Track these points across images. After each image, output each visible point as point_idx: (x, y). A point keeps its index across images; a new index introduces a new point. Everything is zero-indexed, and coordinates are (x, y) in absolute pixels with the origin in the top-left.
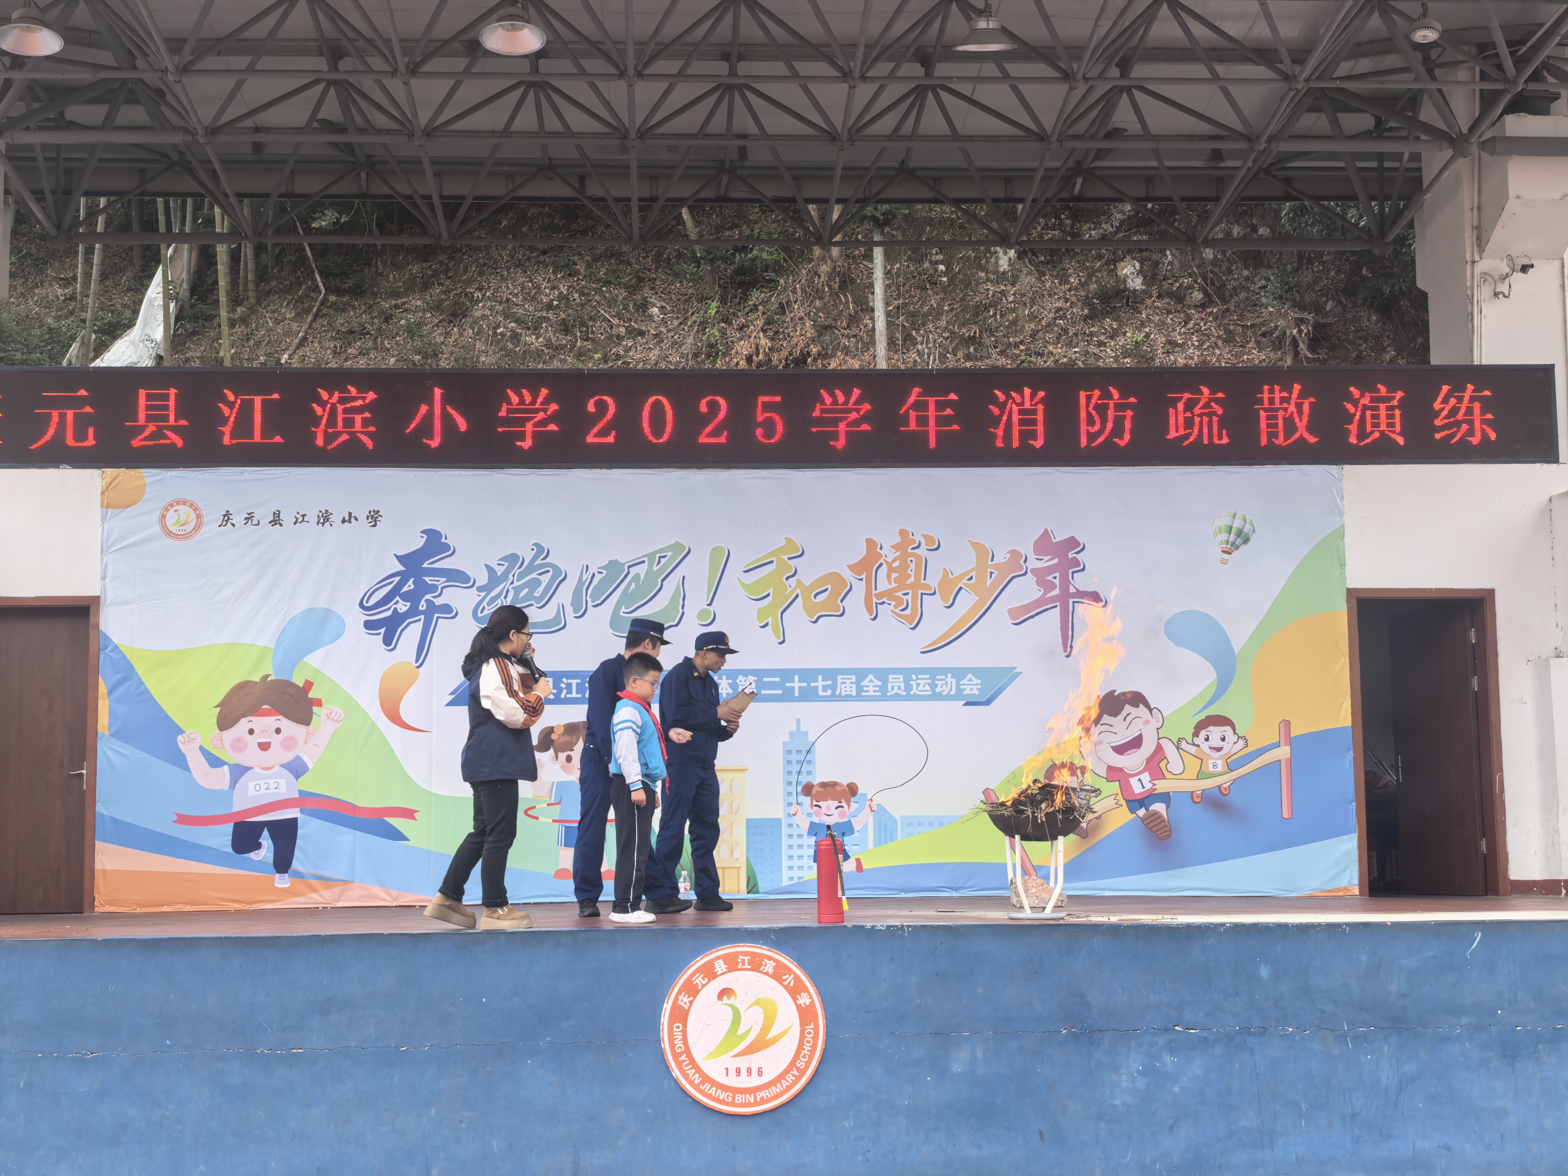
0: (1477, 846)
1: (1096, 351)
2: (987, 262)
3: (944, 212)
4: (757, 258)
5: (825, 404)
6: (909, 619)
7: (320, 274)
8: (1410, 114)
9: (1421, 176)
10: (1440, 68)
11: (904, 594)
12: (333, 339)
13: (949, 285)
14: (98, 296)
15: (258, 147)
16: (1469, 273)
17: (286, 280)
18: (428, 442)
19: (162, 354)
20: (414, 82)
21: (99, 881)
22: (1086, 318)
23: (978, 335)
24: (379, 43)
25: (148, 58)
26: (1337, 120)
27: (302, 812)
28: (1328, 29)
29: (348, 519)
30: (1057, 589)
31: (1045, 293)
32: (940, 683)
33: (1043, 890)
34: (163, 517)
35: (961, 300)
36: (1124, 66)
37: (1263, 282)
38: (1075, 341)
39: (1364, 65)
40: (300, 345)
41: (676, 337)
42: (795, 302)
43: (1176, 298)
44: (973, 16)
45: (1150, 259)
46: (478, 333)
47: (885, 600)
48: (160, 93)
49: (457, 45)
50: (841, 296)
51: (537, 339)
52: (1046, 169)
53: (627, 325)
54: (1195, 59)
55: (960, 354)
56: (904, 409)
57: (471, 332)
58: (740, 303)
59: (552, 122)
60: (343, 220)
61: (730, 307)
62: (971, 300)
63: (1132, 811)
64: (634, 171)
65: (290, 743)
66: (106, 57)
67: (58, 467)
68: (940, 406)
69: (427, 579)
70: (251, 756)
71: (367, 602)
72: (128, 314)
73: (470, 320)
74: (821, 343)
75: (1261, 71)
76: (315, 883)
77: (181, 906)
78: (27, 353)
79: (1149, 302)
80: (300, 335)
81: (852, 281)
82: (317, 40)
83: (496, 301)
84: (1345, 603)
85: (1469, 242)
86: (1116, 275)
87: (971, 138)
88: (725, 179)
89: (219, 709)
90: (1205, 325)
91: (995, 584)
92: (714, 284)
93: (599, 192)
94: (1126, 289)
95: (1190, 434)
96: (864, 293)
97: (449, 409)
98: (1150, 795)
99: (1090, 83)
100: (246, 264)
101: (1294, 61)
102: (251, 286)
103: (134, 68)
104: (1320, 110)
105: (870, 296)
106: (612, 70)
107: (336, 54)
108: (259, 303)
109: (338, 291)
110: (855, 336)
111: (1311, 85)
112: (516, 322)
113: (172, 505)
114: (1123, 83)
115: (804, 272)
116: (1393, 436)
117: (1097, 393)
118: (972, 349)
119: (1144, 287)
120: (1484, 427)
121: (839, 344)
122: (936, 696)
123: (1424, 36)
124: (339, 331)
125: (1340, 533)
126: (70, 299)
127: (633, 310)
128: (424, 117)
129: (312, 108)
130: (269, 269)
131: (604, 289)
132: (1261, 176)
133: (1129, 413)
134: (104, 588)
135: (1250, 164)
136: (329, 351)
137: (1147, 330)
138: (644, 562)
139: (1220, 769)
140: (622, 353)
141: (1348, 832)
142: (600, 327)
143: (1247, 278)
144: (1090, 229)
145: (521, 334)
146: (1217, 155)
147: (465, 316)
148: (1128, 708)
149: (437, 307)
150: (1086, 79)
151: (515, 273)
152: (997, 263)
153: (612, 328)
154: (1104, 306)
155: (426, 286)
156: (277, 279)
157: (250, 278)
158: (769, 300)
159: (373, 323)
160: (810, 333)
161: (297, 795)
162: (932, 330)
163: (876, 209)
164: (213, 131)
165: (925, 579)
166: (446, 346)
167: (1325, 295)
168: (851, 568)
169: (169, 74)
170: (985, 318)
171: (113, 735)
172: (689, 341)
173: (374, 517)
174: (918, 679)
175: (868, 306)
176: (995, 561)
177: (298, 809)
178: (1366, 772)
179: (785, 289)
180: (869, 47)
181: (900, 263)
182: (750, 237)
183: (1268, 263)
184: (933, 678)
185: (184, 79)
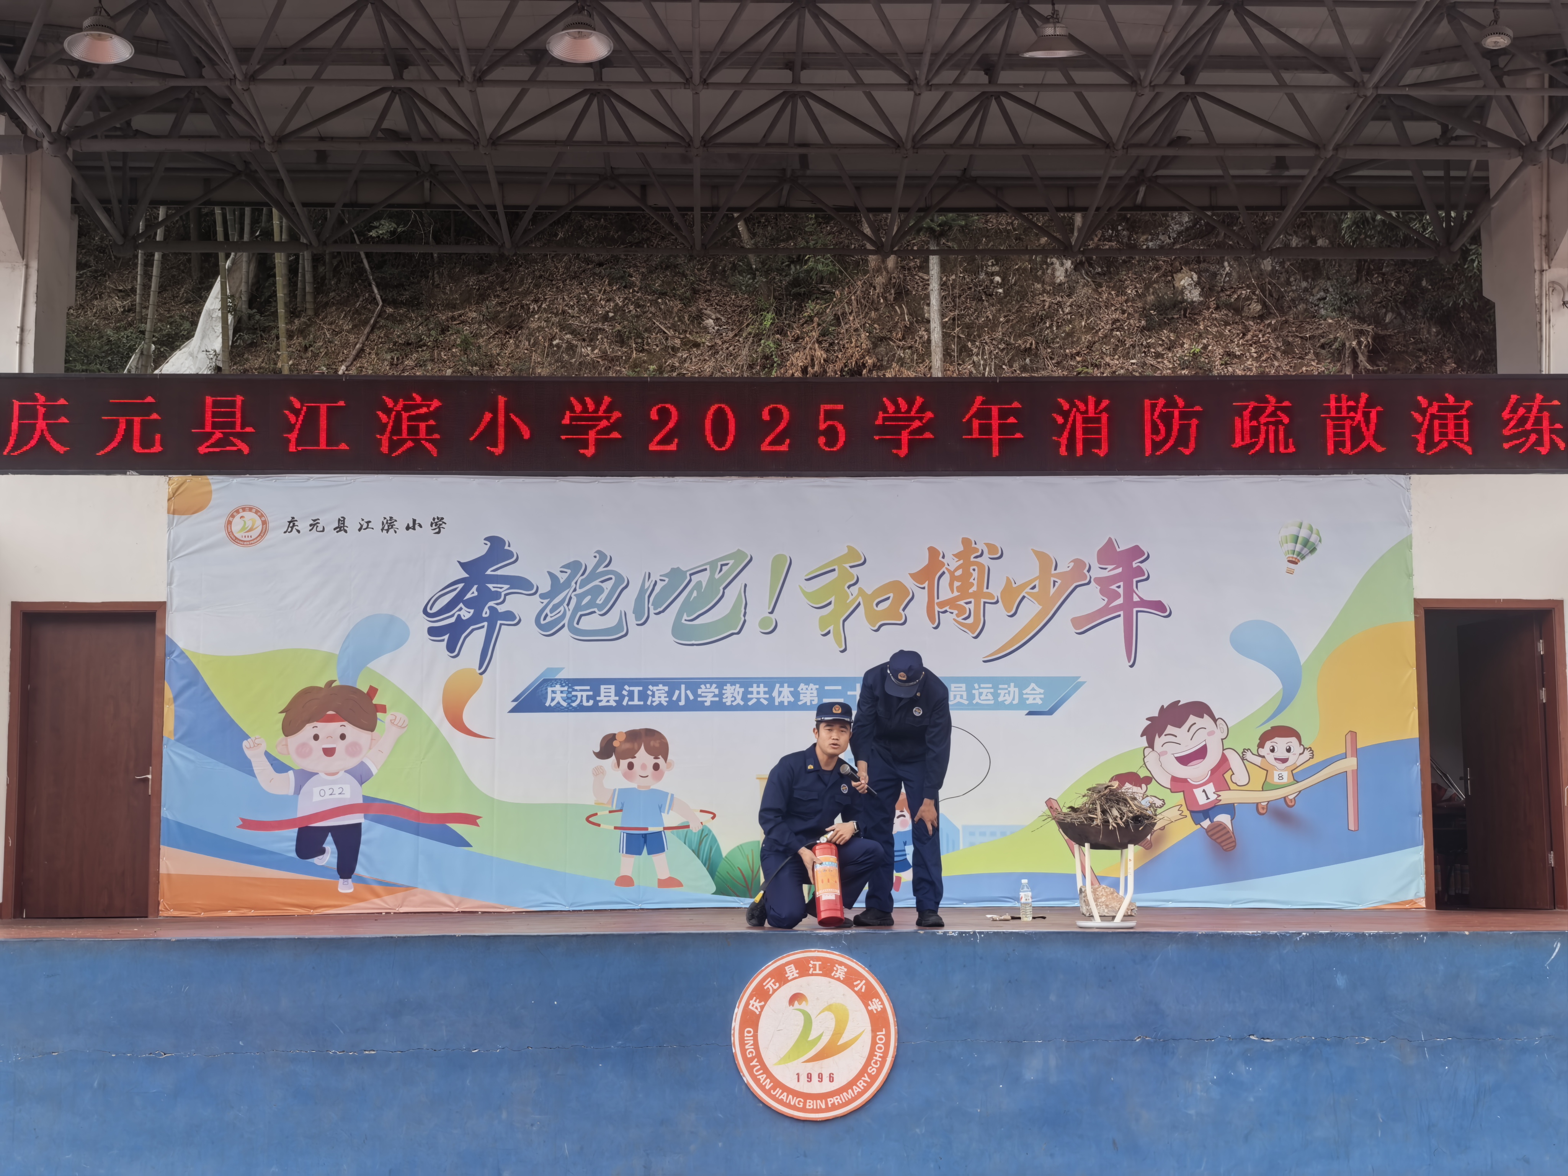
0: (1545, 860)
1: (1153, 362)
2: (1043, 273)
3: (1000, 224)
4: (812, 269)
5: (888, 413)
6: (971, 628)
7: (378, 286)
8: (1479, 122)
9: (1488, 186)
10: (1508, 75)
11: (967, 603)
12: (390, 350)
13: (1005, 297)
14: (158, 305)
15: (322, 156)
16: (1537, 282)
17: (343, 292)
18: (492, 449)
19: (221, 365)
20: (480, 90)
21: (164, 886)
22: (1143, 330)
23: (1034, 346)
24: (447, 53)
25: (216, 67)
26: (1403, 128)
27: (365, 818)
28: (1397, 36)
29: (413, 526)
30: (1122, 598)
31: (1102, 304)
32: (1002, 692)
33: (1113, 898)
34: (229, 523)
35: (1017, 311)
36: (1190, 73)
37: (1322, 294)
38: (1132, 352)
39: (1431, 73)
40: (358, 356)
41: (731, 349)
42: (850, 314)
43: (1234, 309)
44: (1039, 23)
45: (1207, 271)
46: (534, 345)
47: (947, 608)
48: (228, 102)
49: (521, 54)
50: (897, 308)
51: (593, 350)
52: (1111, 178)
53: (682, 336)
54: (1263, 67)
55: (1016, 366)
56: (967, 417)
57: (527, 343)
58: (795, 315)
59: (615, 131)
60: (399, 230)
61: (785, 318)
62: (1027, 311)
63: (1197, 822)
64: (697, 180)
65: (355, 748)
66: (173, 66)
67: (125, 474)
68: (1004, 414)
69: (490, 586)
70: (315, 762)
71: (431, 609)
72: (187, 325)
73: (526, 331)
74: (876, 355)
75: (1331, 78)
76: (378, 888)
77: (245, 911)
78: (87, 364)
79: (1206, 313)
80: (358, 346)
81: (908, 292)
82: (383, 49)
83: (552, 313)
84: (1412, 613)
85: (1537, 252)
86: (1174, 286)
87: (1033, 146)
88: (786, 188)
89: (284, 714)
90: (1263, 336)
91: (1058, 593)
92: (769, 296)
93: (662, 202)
94: (1183, 301)
95: (1256, 443)
96: (919, 304)
97: (512, 416)
98: (1215, 806)
99: (1157, 90)
100: (304, 276)
101: (1363, 69)
102: (309, 298)
103: (201, 76)
104: (1387, 119)
105: (926, 307)
106: (677, 78)
107: (401, 63)
108: (317, 314)
109: (394, 303)
110: (910, 348)
111: (1380, 92)
112: (571, 334)
113: (238, 512)
114: (1190, 90)
115: (859, 283)
116: (1460, 445)
117: (1161, 401)
118: (1028, 360)
119: (1202, 299)
120: (1554, 437)
121: (894, 355)
122: (998, 706)
123: (1495, 42)
124: (396, 342)
125: (1407, 543)
126: (129, 311)
127: (688, 322)
128: (489, 126)
129: (377, 117)
130: (327, 281)
131: (660, 301)
132: (1326, 185)
133: (1194, 422)
134: (170, 594)
135: (1315, 173)
136: (386, 363)
137: (1205, 341)
138: (706, 570)
139: (1285, 780)
140: (677, 364)
141: (1414, 844)
142: (656, 338)
143: (1306, 290)
144: (1147, 240)
145: (577, 346)
146: (1281, 163)
147: (521, 328)
148: (1192, 719)
149: (493, 319)
150: (1153, 87)
151: (571, 285)
152: (1053, 274)
153: (667, 339)
154: (1162, 317)
155: (483, 297)
156: (334, 291)
157: (308, 289)
158: (824, 311)
159: (430, 335)
160: (866, 344)
161: (360, 801)
162: (988, 341)
163: (932, 220)
164: (280, 139)
165: (987, 588)
166: (502, 357)
167: (1384, 307)
168: (913, 576)
169: (237, 82)
170: (1041, 330)
171: (178, 740)
172: (744, 353)
173: (438, 524)
174: (980, 688)
175: (923, 318)
176: (1058, 571)
177: (362, 815)
178: (1433, 785)
179: (840, 301)
180: (935, 55)
181: (956, 275)
182: (807, 248)
183: (1327, 274)
184: (996, 687)
185: (252, 87)
